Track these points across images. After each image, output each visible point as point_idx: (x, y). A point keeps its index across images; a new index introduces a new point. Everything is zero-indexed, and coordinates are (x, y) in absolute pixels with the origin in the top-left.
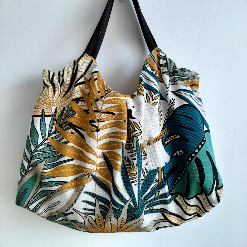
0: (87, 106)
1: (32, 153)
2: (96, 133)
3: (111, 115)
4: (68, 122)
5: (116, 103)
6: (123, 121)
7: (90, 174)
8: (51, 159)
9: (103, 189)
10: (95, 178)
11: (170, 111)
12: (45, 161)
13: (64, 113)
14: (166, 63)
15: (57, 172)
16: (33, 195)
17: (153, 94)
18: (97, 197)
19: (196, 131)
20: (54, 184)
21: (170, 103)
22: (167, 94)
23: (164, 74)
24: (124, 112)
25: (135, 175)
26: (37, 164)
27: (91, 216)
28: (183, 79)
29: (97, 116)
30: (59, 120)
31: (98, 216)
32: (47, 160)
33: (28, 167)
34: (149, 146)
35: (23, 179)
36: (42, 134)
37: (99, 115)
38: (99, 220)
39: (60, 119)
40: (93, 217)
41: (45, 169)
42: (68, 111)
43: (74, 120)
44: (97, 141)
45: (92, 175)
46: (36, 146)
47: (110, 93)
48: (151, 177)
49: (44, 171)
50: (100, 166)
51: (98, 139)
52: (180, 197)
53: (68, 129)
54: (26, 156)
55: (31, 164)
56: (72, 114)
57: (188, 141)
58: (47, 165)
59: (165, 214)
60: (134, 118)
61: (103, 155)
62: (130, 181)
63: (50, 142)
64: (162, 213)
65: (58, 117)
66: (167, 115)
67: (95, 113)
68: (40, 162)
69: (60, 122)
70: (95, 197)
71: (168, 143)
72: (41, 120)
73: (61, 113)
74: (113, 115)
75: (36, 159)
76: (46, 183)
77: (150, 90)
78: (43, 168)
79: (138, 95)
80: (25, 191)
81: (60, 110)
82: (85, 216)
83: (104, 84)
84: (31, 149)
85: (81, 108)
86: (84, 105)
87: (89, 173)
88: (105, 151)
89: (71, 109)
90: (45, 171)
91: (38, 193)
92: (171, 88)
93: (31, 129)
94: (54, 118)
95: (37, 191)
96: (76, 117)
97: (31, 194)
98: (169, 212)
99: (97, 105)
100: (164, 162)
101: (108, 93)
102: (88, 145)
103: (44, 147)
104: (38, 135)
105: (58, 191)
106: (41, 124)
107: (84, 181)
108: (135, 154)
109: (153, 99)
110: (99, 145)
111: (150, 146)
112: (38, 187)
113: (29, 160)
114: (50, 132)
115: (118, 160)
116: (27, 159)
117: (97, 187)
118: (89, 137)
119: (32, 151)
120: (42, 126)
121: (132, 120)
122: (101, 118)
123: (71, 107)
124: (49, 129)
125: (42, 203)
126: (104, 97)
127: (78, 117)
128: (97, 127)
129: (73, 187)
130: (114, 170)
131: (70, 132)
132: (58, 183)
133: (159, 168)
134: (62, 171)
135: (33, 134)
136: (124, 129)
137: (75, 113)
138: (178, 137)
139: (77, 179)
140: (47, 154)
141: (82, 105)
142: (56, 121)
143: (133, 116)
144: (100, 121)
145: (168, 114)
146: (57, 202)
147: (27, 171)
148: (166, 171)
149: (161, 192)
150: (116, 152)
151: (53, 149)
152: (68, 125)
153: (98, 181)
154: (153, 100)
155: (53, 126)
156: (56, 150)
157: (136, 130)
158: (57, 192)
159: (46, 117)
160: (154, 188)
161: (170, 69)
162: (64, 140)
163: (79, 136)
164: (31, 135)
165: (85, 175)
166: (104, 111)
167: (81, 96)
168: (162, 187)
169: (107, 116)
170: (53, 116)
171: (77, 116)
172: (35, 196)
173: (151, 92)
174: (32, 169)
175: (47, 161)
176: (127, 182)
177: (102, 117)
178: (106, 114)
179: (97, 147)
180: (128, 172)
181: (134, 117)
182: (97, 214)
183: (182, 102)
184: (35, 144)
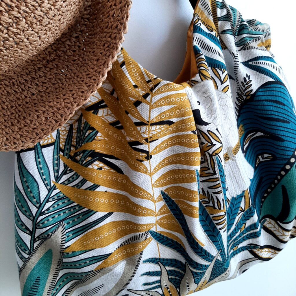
0: (114, 115)
1: (34, 218)
2: (146, 163)
3: (167, 127)
4: (88, 151)
5: (174, 104)
6: (190, 132)
7: (148, 232)
8: (71, 222)
9: (169, 247)
10: (157, 235)
11: (241, 95)
12: (61, 227)
13: (73, 135)
14: (227, 15)
15: (89, 242)
16: (51, 285)
17: (220, 72)
18: (162, 261)
19: (291, 122)
20: (88, 262)
21: (245, 83)
22: (237, 68)
23: (226, 33)
24: (188, 117)
25: (224, 216)
26: (49, 236)
27: (156, 290)
28: (256, 38)
29: (144, 133)
30: (67, 149)
31: (167, 287)
32: (64, 224)
33: (32, 242)
34: (227, 162)
35: (28, 264)
36: (44, 180)
37: (147, 130)
38: (169, 292)
39: (68, 147)
40: (159, 290)
41: (64, 242)
42: (82, 131)
43: (99, 146)
44: (151, 175)
45: (151, 232)
46: (38, 205)
47: (159, 86)
48: (235, 207)
49: (64, 246)
50: (161, 214)
51: (151, 172)
52: (269, 221)
53: (91, 163)
54: (23, 224)
55: (36, 235)
56: (91, 135)
57: (283, 140)
58: (66, 233)
59: (255, 250)
60: (206, 124)
61: (163, 195)
62: (217, 229)
63: (60, 192)
64: (249, 251)
65: (64, 144)
66: (237, 103)
67: (139, 128)
68: (52, 232)
69: (70, 152)
70: (159, 263)
71: (247, 148)
72: (37, 156)
73: (68, 135)
74: (170, 125)
75: (44, 228)
76: (73, 263)
77: (214, 66)
78: (61, 241)
79: (202, 80)
80: (36, 283)
81: (65, 130)
82: (147, 294)
83: (140, 69)
84: (31, 212)
85: (105, 120)
86: (107, 115)
87: (146, 232)
88: (164, 188)
89: (88, 126)
90: (67, 245)
91: (58, 278)
92: (241, 58)
93: (21, 175)
94: (57, 147)
95: (57, 276)
96: (99, 138)
97: (48, 284)
98: (260, 247)
99: (138, 112)
100: (248, 179)
101: (156, 86)
102: (136, 187)
103: (53, 202)
104: (38, 184)
105: (98, 271)
106: (38, 163)
107: (140, 247)
108: (220, 183)
109: (222, 81)
110: (155, 180)
111: (230, 160)
112: (56, 269)
113: (31, 230)
114: (56, 174)
115: (192, 200)
116: (27, 228)
117: (161, 246)
118: (135, 172)
119: (34, 215)
120: (41, 166)
121: (204, 128)
122: (151, 135)
123: (86, 123)
124: (54, 168)
125: (68, 291)
126: (150, 96)
127: (103, 139)
128: (147, 152)
129: (121, 259)
130: (185, 216)
131: (96, 167)
132: (96, 260)
133: (245, 191)
134: (97, 238)
135: (27, 184)
136: (195, 147)
137: (97, 132)
138: (259, 134)
139: (125, 244)
140: (62, 214)
141: (104, 114)
142: (63, 151)
143: (204, 120)
144: (151, 140)
145: (238, 101)
146: (98, 287)
147: (32, 249)
148: (253, 191)
149: (248, 223)
150: (188, 188)
151: (69, 202)
152: (90, 156)
153: (160, 238)
154: (222, 83)
155: (59, 162)
156: (75, 204)
157: (214, 144)
158: (97, 273)
159: (43, 149)
160: (240, 222)
161: (235, 24)
162: (89, 184)
163: (112, 171)
164: (23, 186)
165: (141, 236)
166: (155, 121)
167: (99, 99)
168: (249, 216)
169: (160, 129)
170: (56, 145)
171: (101, 137)
172: (55, 284)
173: (216, 70)
174: (40, 244)
175: (64, 227)
176: (211, 230)
177: (152, 132)
178: (158, 127)
179: (153, 185)
180: (209, 213)
181: (207, 122)
182: (165, 284)
183: (262, 79)
184: (37, 201)
